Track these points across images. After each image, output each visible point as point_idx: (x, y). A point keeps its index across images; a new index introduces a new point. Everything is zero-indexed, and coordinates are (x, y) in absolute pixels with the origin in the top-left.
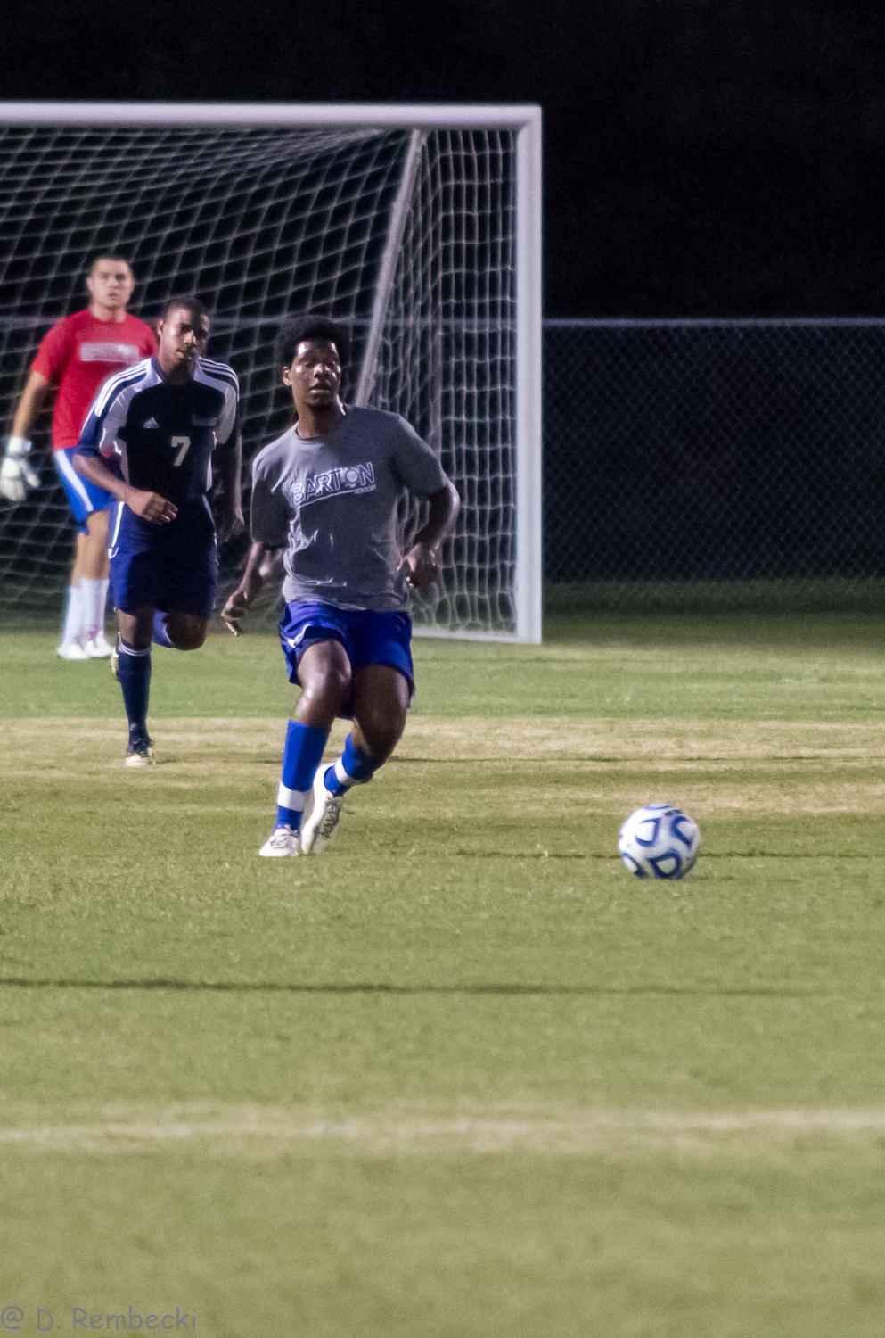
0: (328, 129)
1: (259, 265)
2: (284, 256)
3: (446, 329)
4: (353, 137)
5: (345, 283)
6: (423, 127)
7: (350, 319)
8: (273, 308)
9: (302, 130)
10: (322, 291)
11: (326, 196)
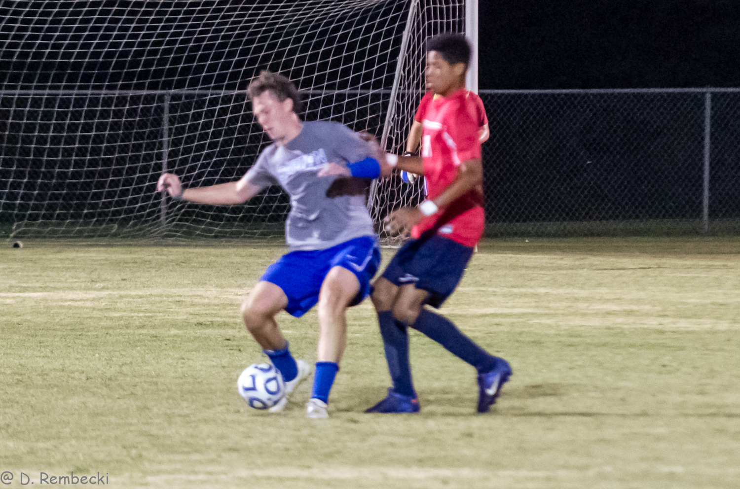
1: (336, 63)
2: (348, 59)
5: (380, 72)
7: (381, 91)
8: (343, 85)
10: (367, 76)
11: (369, 29)
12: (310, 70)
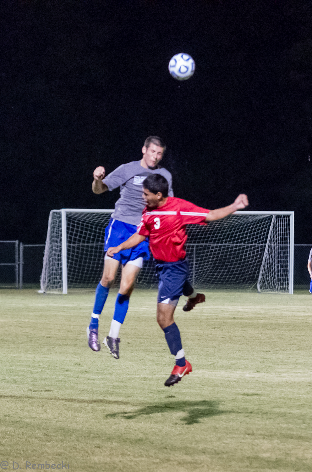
0: (261, 215)
1: (250, 236)
2: (254, 235)
3: (278, 246)
4: (264, 217)
5: (263, 239)
6: (275, 215)
7: (263, 244)
8: (252, 243)
9: (257, 215)
10: (259, 240)
11: (260, 226)
12: (242, 238)
